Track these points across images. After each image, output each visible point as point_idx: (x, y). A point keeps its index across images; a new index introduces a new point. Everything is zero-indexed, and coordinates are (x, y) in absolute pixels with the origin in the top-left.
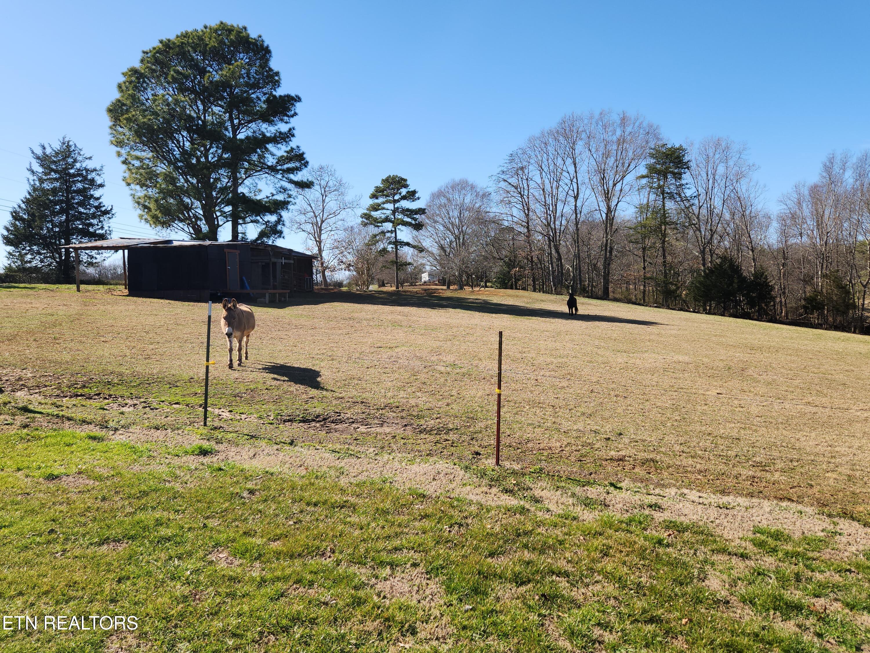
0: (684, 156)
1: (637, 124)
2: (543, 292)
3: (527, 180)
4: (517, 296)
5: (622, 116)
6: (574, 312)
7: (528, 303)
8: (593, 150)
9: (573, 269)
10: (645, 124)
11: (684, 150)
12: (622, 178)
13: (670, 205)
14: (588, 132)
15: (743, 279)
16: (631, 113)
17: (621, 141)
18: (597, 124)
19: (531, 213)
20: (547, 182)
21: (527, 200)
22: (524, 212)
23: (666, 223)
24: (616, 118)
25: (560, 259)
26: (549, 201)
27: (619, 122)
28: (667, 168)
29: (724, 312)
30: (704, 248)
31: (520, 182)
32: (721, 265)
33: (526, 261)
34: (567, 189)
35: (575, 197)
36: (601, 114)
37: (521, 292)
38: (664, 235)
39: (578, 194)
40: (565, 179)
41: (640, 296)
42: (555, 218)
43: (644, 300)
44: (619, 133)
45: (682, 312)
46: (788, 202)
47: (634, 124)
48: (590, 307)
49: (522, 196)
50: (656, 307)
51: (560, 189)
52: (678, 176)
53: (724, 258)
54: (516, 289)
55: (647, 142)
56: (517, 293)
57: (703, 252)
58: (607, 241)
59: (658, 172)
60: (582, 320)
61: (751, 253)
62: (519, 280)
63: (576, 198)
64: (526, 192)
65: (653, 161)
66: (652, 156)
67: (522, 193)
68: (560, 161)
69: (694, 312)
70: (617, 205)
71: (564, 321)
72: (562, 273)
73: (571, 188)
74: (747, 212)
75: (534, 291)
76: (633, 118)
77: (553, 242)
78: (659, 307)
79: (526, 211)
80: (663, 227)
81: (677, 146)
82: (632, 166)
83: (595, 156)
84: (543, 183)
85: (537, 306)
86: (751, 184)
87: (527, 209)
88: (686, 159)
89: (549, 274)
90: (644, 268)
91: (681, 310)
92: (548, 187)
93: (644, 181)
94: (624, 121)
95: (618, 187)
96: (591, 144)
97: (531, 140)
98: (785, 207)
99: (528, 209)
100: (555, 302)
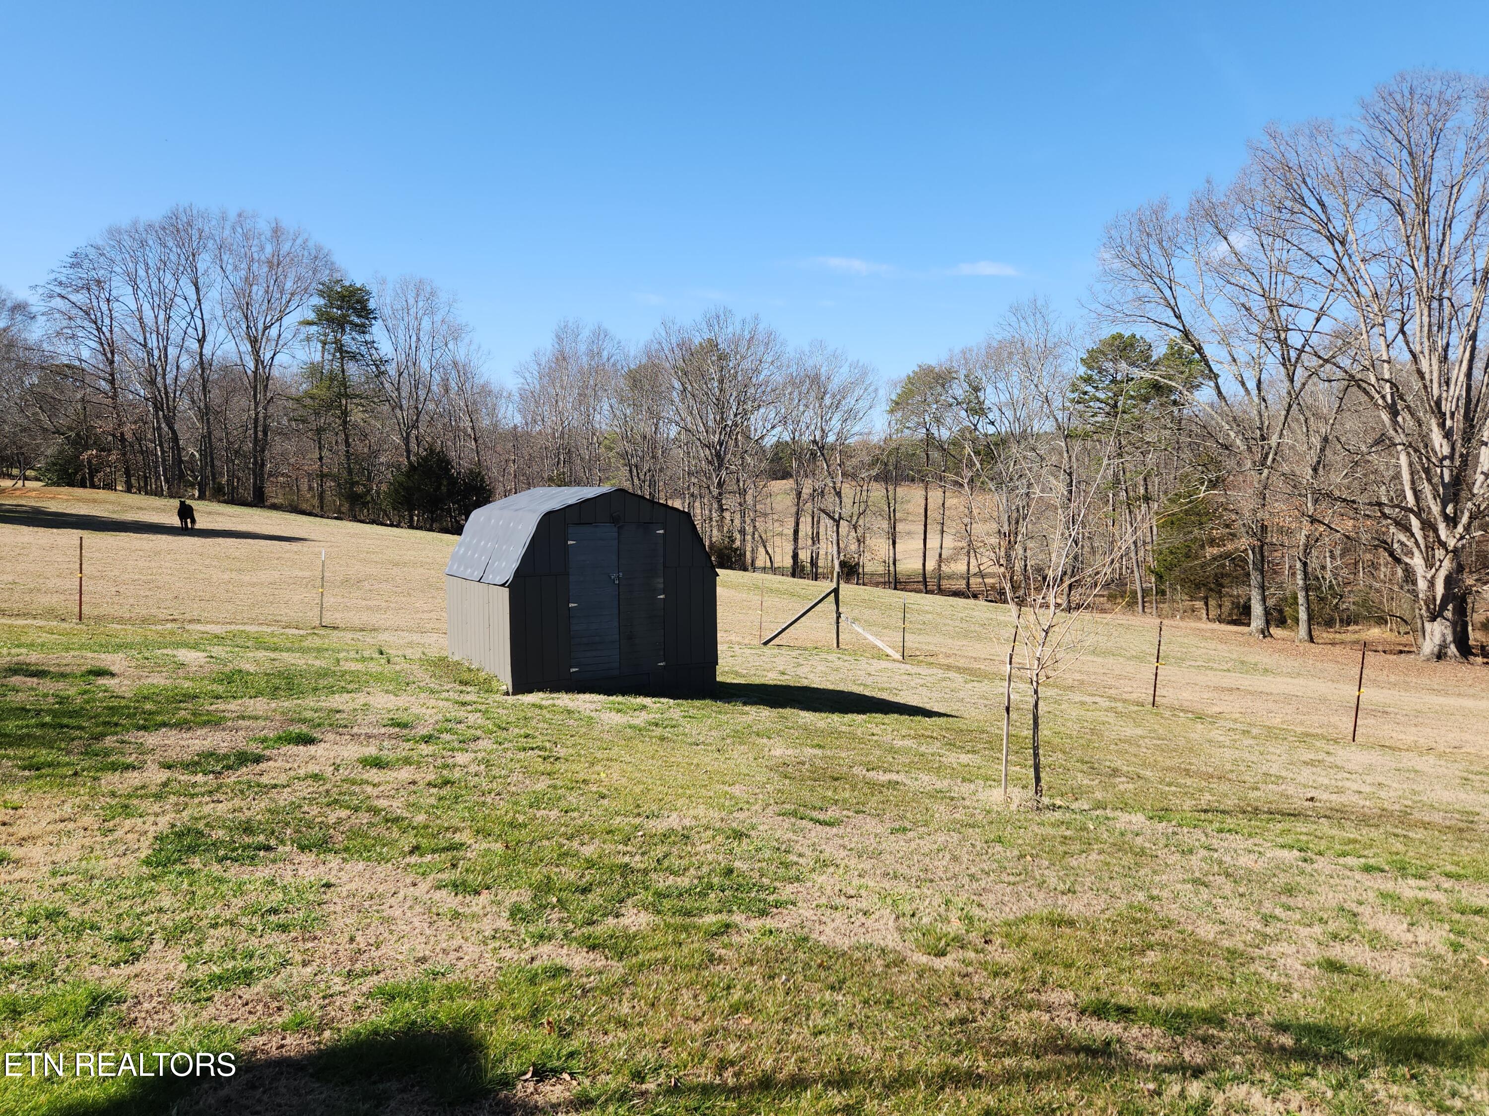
0: (368, 300)
1: (299, 241)
2: (146, 493)
3: (108, 300)
4: (95, 501)
5: (274, 225)
6: (189, 525)
7: (114, 512)
8: (229, 268)
9: (201, 455)
10: (310, 244)
11: (368, 293)
12: (280, 319)
13: (352, 368)
14: (217, 238)
15: (453, 481)
16: (289, 223)
17: (274, 264)
18: (234, 229)
19: (116, 358)
20: (146, 307)
21: (108, 334)
22: (105, 355)
23: (347, 396)
24: (264, 227)
25: (175, 439)
26: (153, 342)
27: (269, 234)
28: (344, 316)
29: (431, 526)
30: (408, 434)
31: (95, 304)
32: (425, 459)
33: (110, 438)
34: (184, 324)
35: (199, 341)
36: (240, 215)
37: (102, 494)
38: (345, 413)
39: (204, 336)
40: (181, 308)
41: (316, 502)
42: (164, 370)
43: (322, 508)
44: (269, 249)
45: (375, 526)
46: (527, 375)
47: (294, 240)
48: (220, 519)
49: (99, 329)
50: (336, 518)
51: (172, 326)
52: (362, 329)
53: (431, 450)
54: (93, 486)
55: (315, 272)
56: (96, 496)
57: (407, 440)
58: (257, 414)
59: (331, 320)
60: (198, 536)
61: (473, 443)
62: (97, 471)
63: (202, 341)
64: (107, 321)
65: (322, 302)
66: (321, 293)
67: (99, 322)
68: (168, 279)
69: (392, 525)
70: (272, 358)
71: (170, 538)
72: (181, 461)
73: (192, 324)
74: (468, 386)
75: (129, 490)
76: (291, 232)
77: (163, 411)
78: (341, 519)
79: (109, 355)
80: (344, 402)
81: (358, 285)
82: (293, 305)
83: (231, 278)
84: (140, 310)
85: (130, 516)
86: (472, 347)
87: (109, 350)
88: (372, 305)
89: (157, 461)
90: (321, 459)
91: (373, 522)
92: (148, 315)
93: (314, 329)
94: (277, 233)
95: (274, 332)
96: (225, 258)
97: (114, 233)
98: (523, 381)
99: (113, 353)
100: (164, 511)
